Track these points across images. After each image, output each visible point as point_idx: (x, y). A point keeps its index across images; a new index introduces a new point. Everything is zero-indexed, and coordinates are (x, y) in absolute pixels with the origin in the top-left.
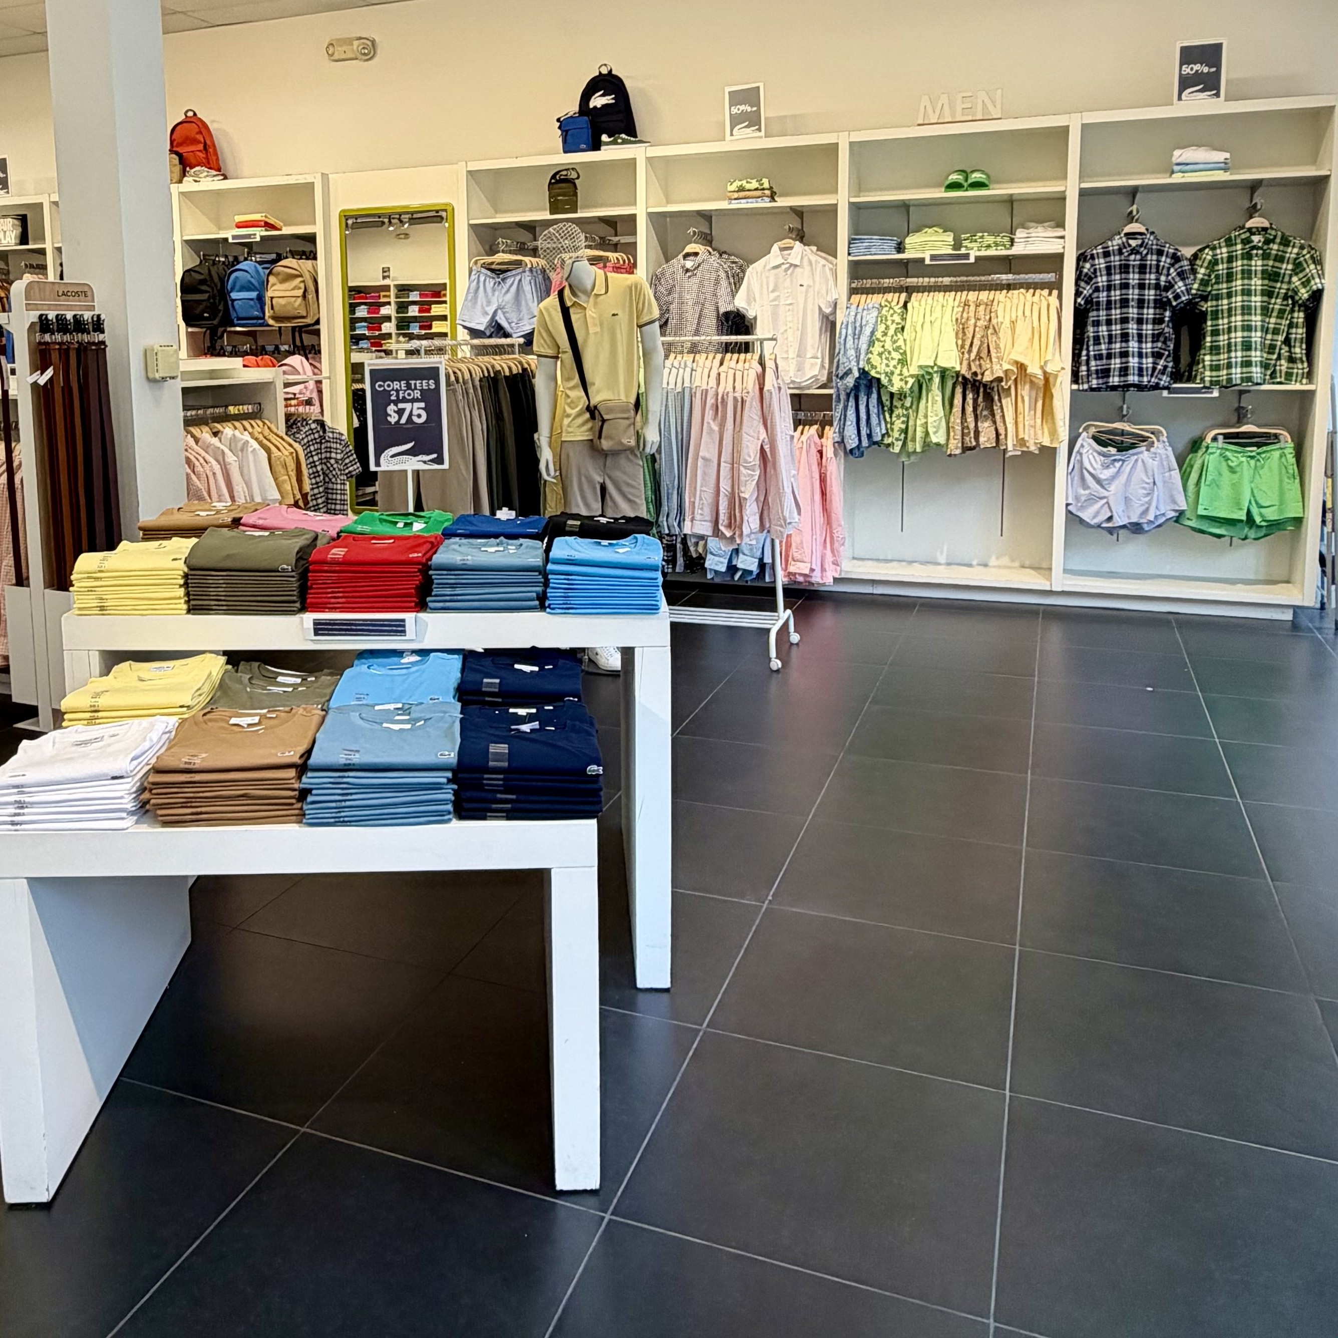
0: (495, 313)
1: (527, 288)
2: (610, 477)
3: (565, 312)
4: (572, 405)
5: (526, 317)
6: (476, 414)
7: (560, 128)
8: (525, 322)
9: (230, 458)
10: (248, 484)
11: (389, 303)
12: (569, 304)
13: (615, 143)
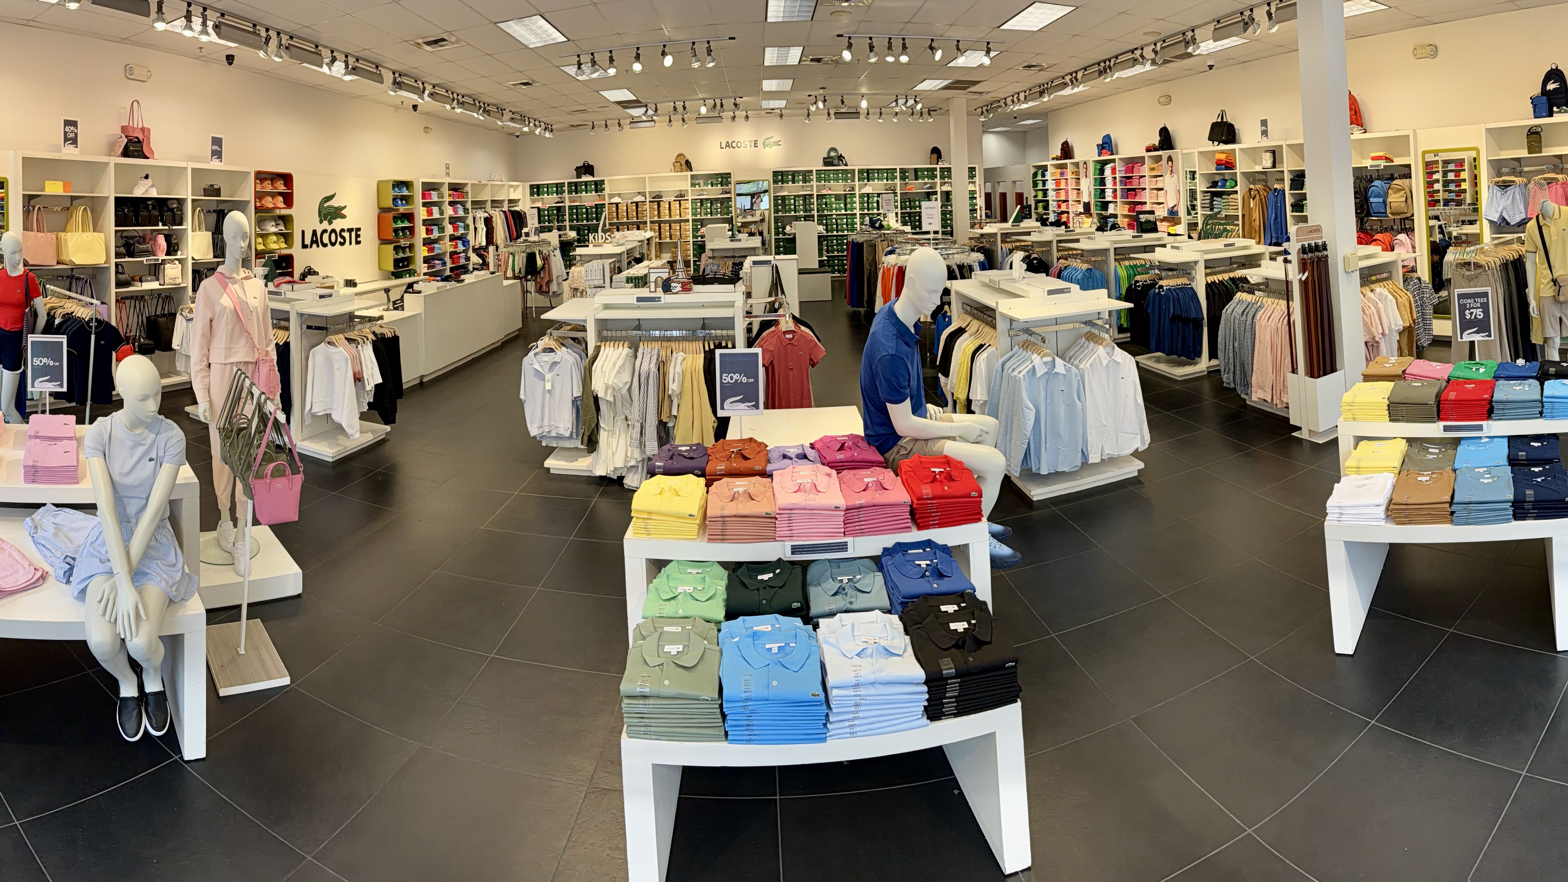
0: (1502, 212)
1: (1518, 196)
2: (1564, 315)
3: (1540, 228)
4: (1545, 278)
5: (1518, 213)
6: (1498, 285)
7: (1532, 103)
8: (1517, 216)
9: (1380, 305)
10: (1388, 317)
11: (1438, 172)
12: (1541, 224)
13: (1560, 112)
